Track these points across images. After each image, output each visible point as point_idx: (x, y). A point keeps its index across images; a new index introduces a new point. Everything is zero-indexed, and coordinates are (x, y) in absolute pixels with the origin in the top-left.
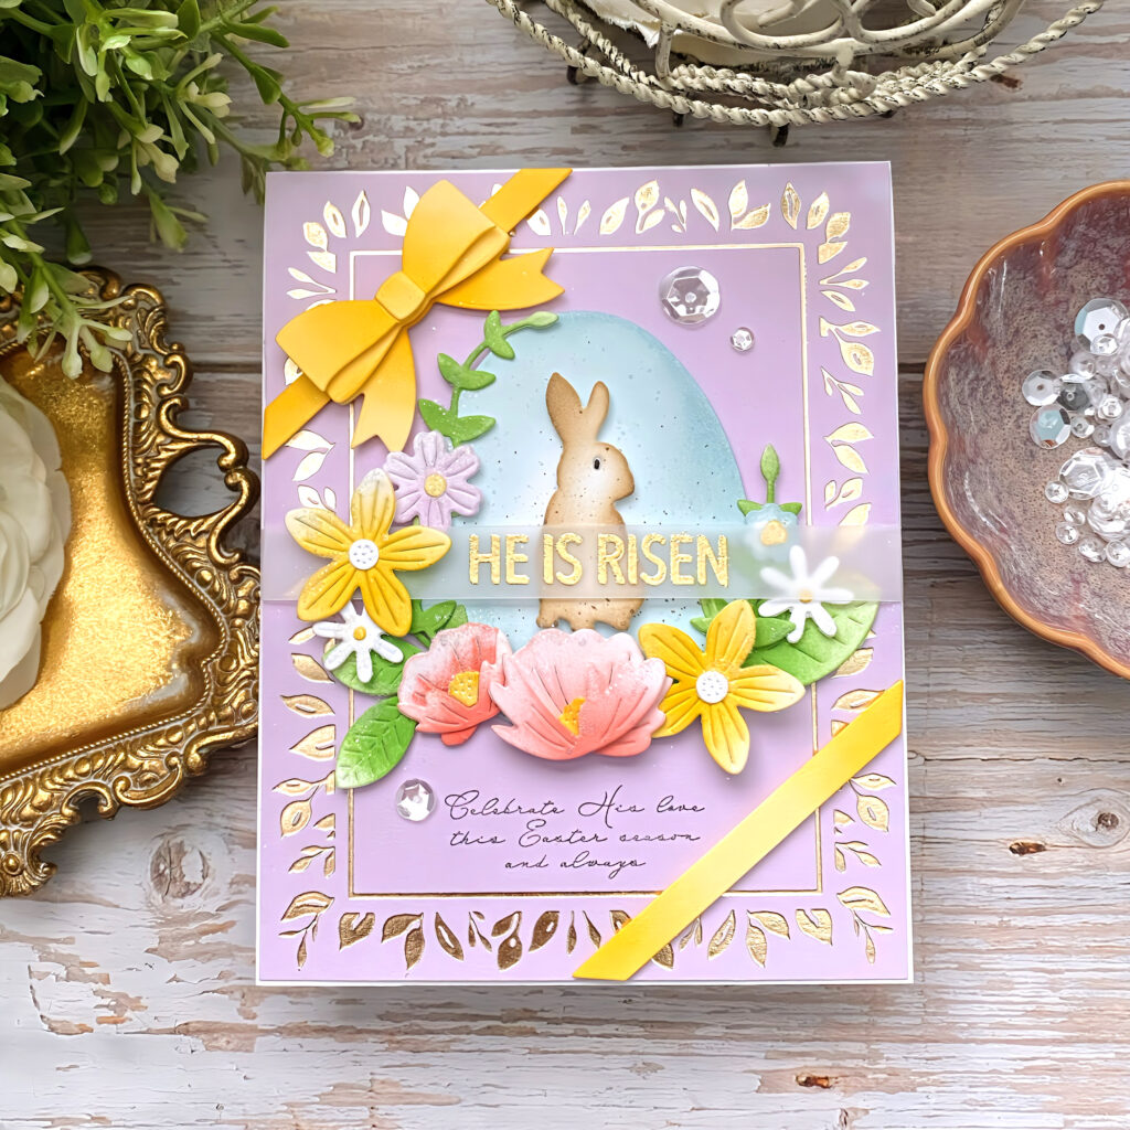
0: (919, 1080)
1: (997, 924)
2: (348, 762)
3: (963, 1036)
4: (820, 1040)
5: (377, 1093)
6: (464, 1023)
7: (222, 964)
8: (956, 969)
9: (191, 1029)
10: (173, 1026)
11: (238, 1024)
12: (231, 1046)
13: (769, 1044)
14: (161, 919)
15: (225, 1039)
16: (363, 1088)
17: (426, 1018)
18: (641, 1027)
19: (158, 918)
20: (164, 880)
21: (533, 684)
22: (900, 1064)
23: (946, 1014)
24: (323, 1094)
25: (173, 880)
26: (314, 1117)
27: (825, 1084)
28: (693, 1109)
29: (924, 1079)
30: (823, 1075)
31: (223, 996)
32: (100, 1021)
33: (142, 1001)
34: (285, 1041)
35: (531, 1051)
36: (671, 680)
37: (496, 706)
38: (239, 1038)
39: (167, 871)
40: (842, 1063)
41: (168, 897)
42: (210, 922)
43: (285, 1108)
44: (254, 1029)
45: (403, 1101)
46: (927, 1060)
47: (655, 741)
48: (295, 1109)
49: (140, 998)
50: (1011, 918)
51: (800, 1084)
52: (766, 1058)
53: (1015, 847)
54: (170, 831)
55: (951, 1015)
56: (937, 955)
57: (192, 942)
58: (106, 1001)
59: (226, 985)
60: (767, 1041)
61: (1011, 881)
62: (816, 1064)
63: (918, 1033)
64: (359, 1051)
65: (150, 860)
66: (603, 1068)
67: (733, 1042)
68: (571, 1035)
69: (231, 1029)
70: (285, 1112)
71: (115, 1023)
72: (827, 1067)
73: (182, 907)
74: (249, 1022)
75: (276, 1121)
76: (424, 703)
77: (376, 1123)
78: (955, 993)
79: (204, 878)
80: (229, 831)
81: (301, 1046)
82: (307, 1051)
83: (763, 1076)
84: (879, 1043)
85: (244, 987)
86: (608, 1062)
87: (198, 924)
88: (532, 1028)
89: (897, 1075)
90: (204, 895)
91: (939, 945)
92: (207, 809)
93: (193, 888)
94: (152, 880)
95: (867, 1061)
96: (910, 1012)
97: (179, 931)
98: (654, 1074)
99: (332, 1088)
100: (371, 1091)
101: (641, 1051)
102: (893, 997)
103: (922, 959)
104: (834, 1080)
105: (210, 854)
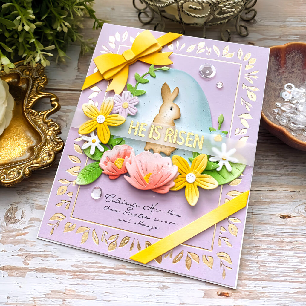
0: (260, 295)
1: (279, 241)
2: (81, 177)
3: (274, 279)
5: (67, 294)
6: (100, 269)
7: (21, 246)
8: (267, 255)
9: (5, 268)
11: (22, 267)
12: (18, 275)
14: (4, 231)
15: (16, 272)
16: (62, 292)
17: (88, 267)
20: (8, 218)
21: (139, 166)
22: (254, 289)
23: (266, 271)
24: (47, 294)
25: (11, 219)
26: (42, 303)
27: (227, 295)
28: (180, 304)
29: (263, 295)
30: (226, 292)
31: (19, 257)
34: (37, 273)
35: (124, 280)
36: (179, 173)
37: (127, 170)
38: (21, 272)
39: (10, 216)
41: (8, 224)
42: (20, 232)
43: (32, 299)
44: (27, 269)
45: (76, 298)
46: (263, 287)
47: (170, 191)
48: (36, 300)
50: (284, 239)
51: (218, 295)
52: (206, 285)
53: (281, 216)
54: (14, 203)
55: (269, 271)
56: (261, 250)
57: (13, 238)
59: (21, 253)
61: (282, 227)
63: (258, 278)
64: (63, 278)
65: (5, 212)
66: (148, 287)
68: (138, 275)
69: (19, 269)
70: (31, 301)
73: (12, 227)
74: (26, 266)
76: (106, 165)
78: (269, 263)
79: (21, 218)
80: (33, 204)
81: (42, 276)
82: (44, 278)
83: (205, 292)
84: (245, 280)
85: (27, 254)
86: (150, 285)
87: (16, 233)
88: (124, 272)
89: (253, 293)
90: (20, 223)
91: (262, 247)
92: (27, 198)
93: (17, 221)
94: (4, 218)
95: (241, 287)
96: (254, 270)
97: (9, 235)
98: (166, 290)
99: (51, 292)
100: (64, 293)
101: (162, 281)
102: (248, 264)
103: (256, 252)
104: (230, 294)
105: (25, 211)
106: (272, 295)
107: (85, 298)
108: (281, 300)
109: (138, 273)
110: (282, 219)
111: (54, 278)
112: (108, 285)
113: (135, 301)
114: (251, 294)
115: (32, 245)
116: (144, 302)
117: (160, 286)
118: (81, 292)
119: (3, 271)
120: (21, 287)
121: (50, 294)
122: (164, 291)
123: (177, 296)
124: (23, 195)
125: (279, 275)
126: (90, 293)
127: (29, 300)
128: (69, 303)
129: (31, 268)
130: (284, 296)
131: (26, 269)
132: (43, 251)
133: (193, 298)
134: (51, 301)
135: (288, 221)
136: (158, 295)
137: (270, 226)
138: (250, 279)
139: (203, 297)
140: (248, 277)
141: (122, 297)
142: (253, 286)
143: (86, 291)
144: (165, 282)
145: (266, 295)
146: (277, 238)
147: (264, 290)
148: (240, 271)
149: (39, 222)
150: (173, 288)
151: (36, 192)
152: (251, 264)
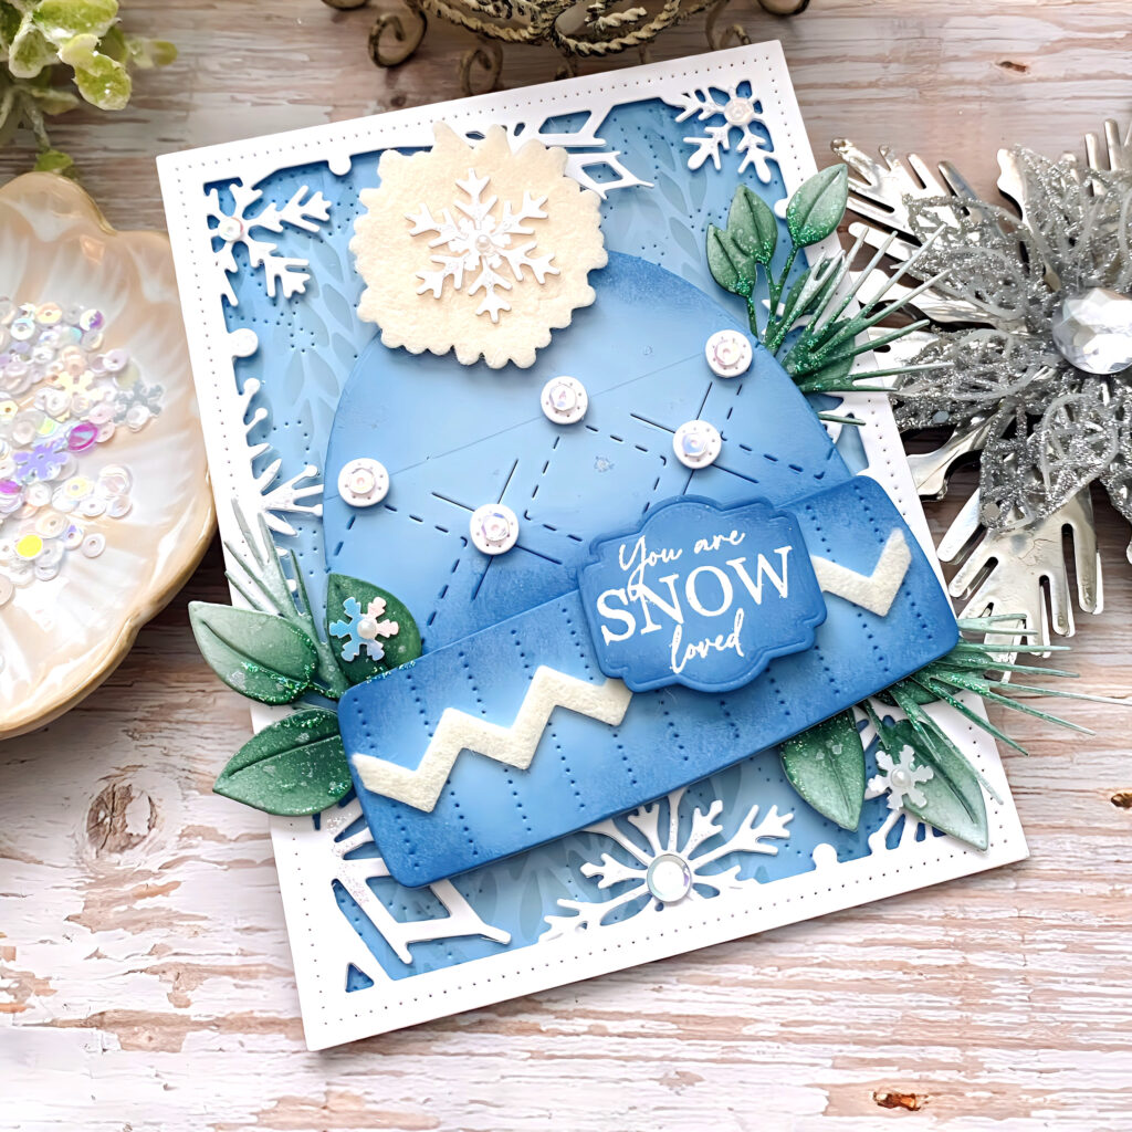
0: (1034, 1101)
1: (1108, 893)
3: (1082, 1040)
4: (901, 1043)
5: (333, 1111)
7: (155, 936)
8: (1062, 951)
9: (106, 1020)
10: (83, 1017)
11: (166, 1015)
12: (154, 1043)
13: (836, 1047)
14: (92, 878)
15: (147, 1034)
16: (316, 1104)
18: (674, 1023)
19: (88, 877)
20: (102, 829)
22: (1007, 1078)
23: (1056, 1010)
24: (264, 1112)
25: (113, 831)
27: (912, 1105)
29: (1041, 1100)
30: (908, 1092)
31: (152, 977)
33: (50, 982)
34: (223, 1037)
35: (535, 1055)
38: (165, 1034)
39: (108, 820)
40: (933, 1076)
41: (103, 851)
42: (150, 882)
44: (185, 1021)
45: (364, 1123)
46: (1042, 1071)
49: (50, 978)
50: (1126, 886)
51: (879, 1104)
52: (834, 1067)
53: (1117, 799)
54: (118, 772)
55: (1065, 1012)
56: (1039, 932)
57: (124, 908)
58: (6, 983)
59: (158, 963)
60: (834, 1043)
61: (1119, 841)
62: (897, 1075)
63: (1025, 1036)
65: (90, 807)
66: (625, 1079)
67: (791, 1045)
68: (584, 1033)
69: (157, 1021)
71: (14, 1011)
72: (912, 1081)
73: (118, 864)
74: (181, 1012)
78: (1066, 981)
79: (150, 829)
80: (186, 774)
81: (242, 1044)
82: (250, 1052)
83: (831, 1092)
84: (976, 1048)
85: (181, 964)
86: (631, 1070)
87: (134, 885)
88: (535, 1024)
89: (1004, 1093)
90: (147, 849)
91: (1041, 919)
93: (134, 841)
94: (87, 831)
95: (963, 1073)
96: (1011, 1007)
97: (110, 894)
98: (690, 1088)
99: (275, 1103)
100: (325, 1108)
101: (673, 1056)
102: (989, 986)
103: (1020, 938)
104: (922, 1099)
105: (161, 800)
106: (1076, 1098)
107: (400, 1123)
108: (1108, 1119)
109: (585, 1029)
110: (1121, 809)
111: (283, 1051)
112: (478, 1075)
114: (997, 1096)
115: (196, 932)
117: (666, 1075)
118: (385, 1101)
120: (171, 1088)
121: (275, 1112)
122: (681, 1092)
123: (731, 1109)
124: (146, 738)
125: (1103, 1025)
126: (418, 1106)
129: (200, 1015)
130: (1118, 1102)
131: (181, 1023)
132: (237, 954)
133: (787, 1116)
136: (663, 1108)
137: (1075, 836)
138: (994, 1043)
139: (825, 1113)
140: (986, 1033)
141: (530, 1117)
142: (1006, 1067)
143: (403, 1096)
144: (685, 1060)
145: (1052, 1101)
146: (1099, 884)
147: (1045, 1082)
148: (959, 1013)
149: (213, 843)
150: (713, 1082)
151: (195, 726)
152: (999, 987)
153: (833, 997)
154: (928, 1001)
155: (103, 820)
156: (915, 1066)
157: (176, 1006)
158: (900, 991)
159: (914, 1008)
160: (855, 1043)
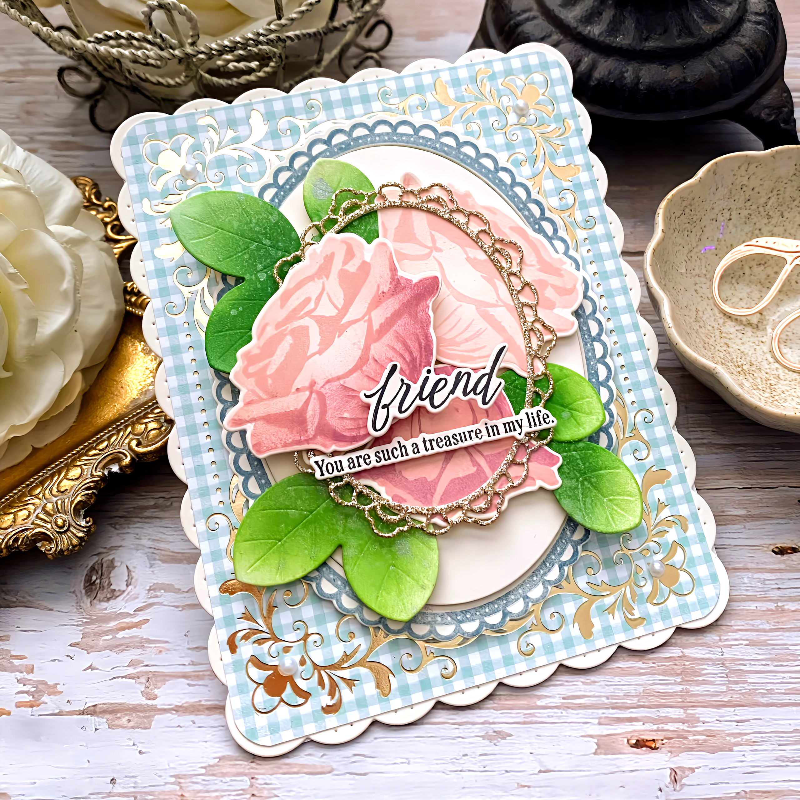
0: (733, 740)
1: (774, 608)
3: (763, 700)
4: (643, 707)
5: (258, 764)
7: (133, 654)
8: (746, 645)
9: (98, 710)
10: (82, 709)
11: (140, 705)
12: (132, 724)
13: (601, 711)
14: (87, 618)
15: (127, 718)
19: (84, 618)
20: (94, 587)
22: (716, 727)
23: (745, 682)
24: (210, 766)
25: (102, 587)
26: (199, 787)
27: (653, 746)
28: (540, 771)
29: (739, 739)
30: (651, 738)
31: (130, 680)
32: (19, 705)
33: (58, 687)
34: (180, 718)
38: (140, 717)
39: (98, 581)
40: (666, 727)
41: (95, 601)
42: (128, 620)
43: (173, 780)
44: (154, 709)
45: (281, 771)
46: (738, 722)
48: (182, 781)
49: (58, 684)
50: (784, 604)
51: (632, 747)
52: (600, 724)
53: (776, 550)
54: (105, 551)
55: (751, 683)
56: (730, 634)
57: (110, 637)
58: (25, 688)
59: (135, 671)
60: (599, 709)
61: (778, 575)
62: (642, 728)
63: (725, 699)
65: (86, 573)
66: (459, 737)
67: (570, 711)
69: (135, 709)
70: (172, 784)
71: (32, 706)
72: (652, 731)
73: (106, 609)
74: (150, 702)
75: (163, 792)
77: (255, 793)
78: (750, 664)
79: (127, 586)
80: (152, 550)
81: (194, 723)
82: (199, 727)
83: (599, 740)
84: (694, 708)
85: (150, 672)
86: (462, 731)
87: (117, 623)
89: (714, 736)
90: (127, 598)
91: (731, 626)
92: (137, 534)
93: (118, 594)
94: (84, 588)
95: (686, 724)
96: (715, 681)
97: (100, 629)
98: (504, 741)
99: (218, 760)
100: (253, 762)
101: (491, 721)
102: (699, 669)
103: (718, 638)
104: (660, 742)
105: (134, 567)
106: (762, 737)
107: (305, 770)
108: (785, 750)
110: (779, 556)
113: (428, 771)
114: (710, 738)
115: (160, 651)
116: (451, 771)
117: (487, 733)
119: (93, 717)
120: (144, 753)
121: (217, 766)
122: (498, 744)
123: (531, 753)
124: (124, 528)
125: (777, 691)
126: (317, 759)
127: (166, 783)
128: (266, 784)
130: (791, 739)
131: (151, 710)
132: (189, 664)
133: (570, 756)
134: (222, 781)
135: (792, 560)
136: (486, 755)
137: (750, 574)
138: (705, 704)
139: (595, 753)
140: (700, 699)
141: (395, 763)
142: (715, 719)
143: (306, 753)
144: (499, 723)
145: (747, 740)
146: (769, 603)
147: (741, 728)
148: (682, 687)
149: (171, 594)
150: (519, 736)
151: (158, 520)
152: (706, 669)
153: (596, 680)
154: (660, 680)
155: (95, 581)
156: (654, 721)
157: (146, 699)
158: (641, 674)
159: (650, 685)
160: (613, 708)
